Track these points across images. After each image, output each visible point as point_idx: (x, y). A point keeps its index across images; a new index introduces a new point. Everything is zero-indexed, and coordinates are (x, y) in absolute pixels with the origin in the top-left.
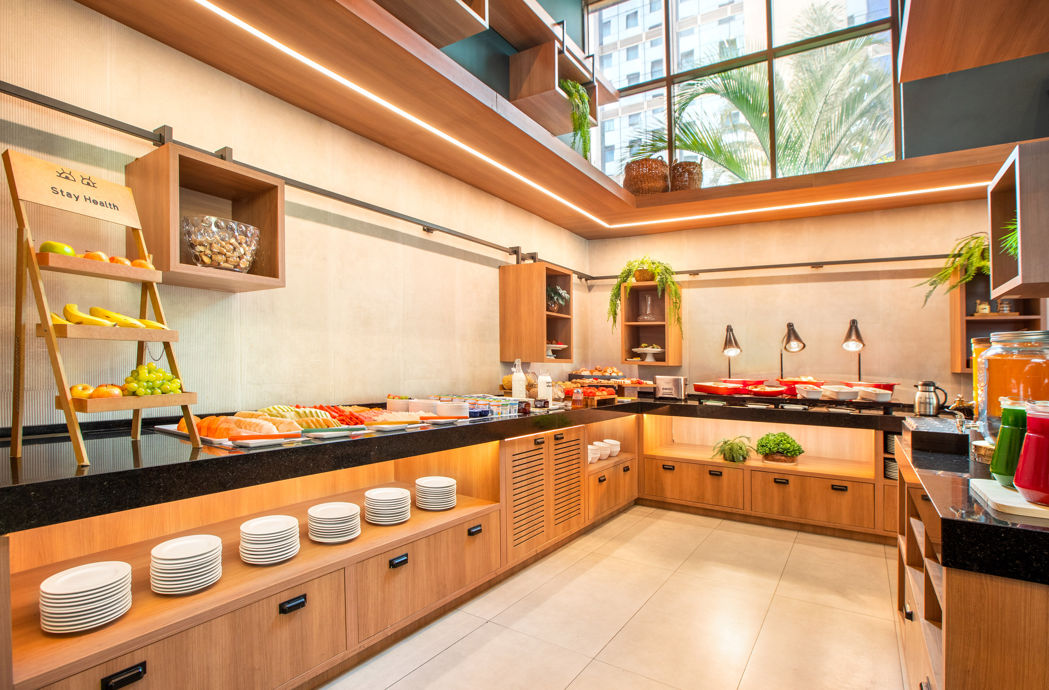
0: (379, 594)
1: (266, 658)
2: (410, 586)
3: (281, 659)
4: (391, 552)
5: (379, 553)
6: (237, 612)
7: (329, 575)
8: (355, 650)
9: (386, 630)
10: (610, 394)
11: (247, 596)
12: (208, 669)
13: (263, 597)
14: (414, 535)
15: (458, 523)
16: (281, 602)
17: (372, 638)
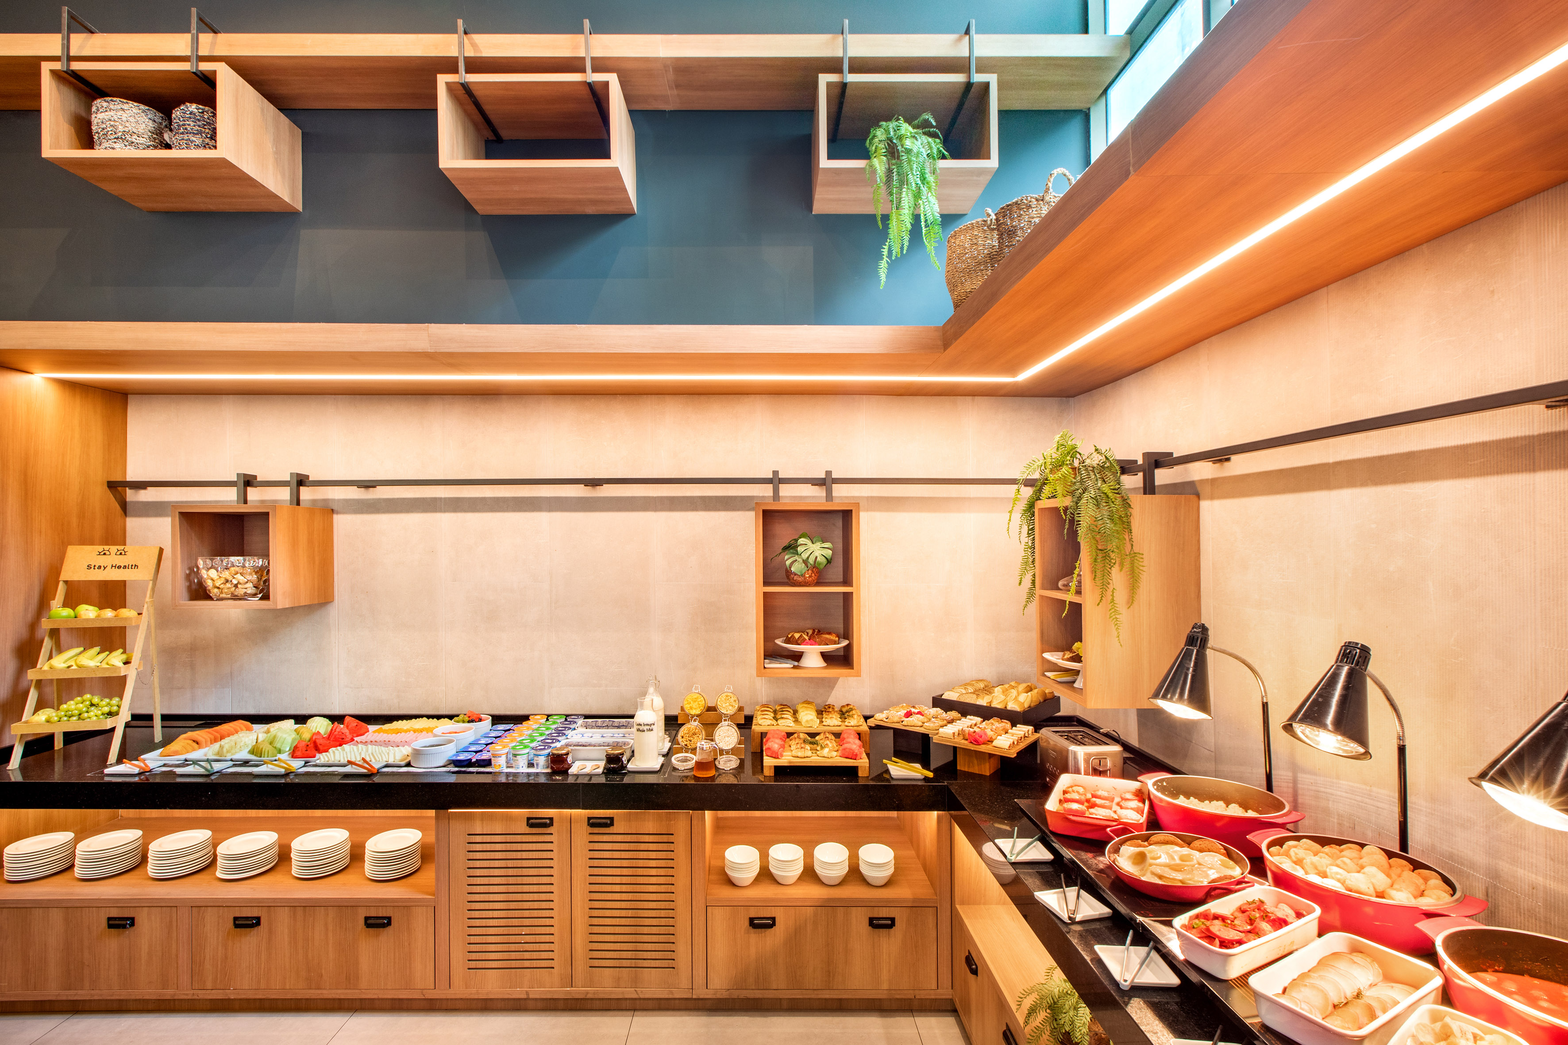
0: (220, 948)
1: (95, 960)
2: (263, 954)
3: (109, 967)
4: (236, 908)
5: (220, 904)
6: (70, 910)
7: (160, 908)
8: (187, 994)
9: (227, 991)
10: (846, 754)
11: (78, 899)
12: (45, 945)
13: (92, 905)
14: (270, 899)
15: (346, 904)
16: (110, 916)
17: (208, 992)
